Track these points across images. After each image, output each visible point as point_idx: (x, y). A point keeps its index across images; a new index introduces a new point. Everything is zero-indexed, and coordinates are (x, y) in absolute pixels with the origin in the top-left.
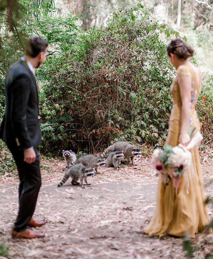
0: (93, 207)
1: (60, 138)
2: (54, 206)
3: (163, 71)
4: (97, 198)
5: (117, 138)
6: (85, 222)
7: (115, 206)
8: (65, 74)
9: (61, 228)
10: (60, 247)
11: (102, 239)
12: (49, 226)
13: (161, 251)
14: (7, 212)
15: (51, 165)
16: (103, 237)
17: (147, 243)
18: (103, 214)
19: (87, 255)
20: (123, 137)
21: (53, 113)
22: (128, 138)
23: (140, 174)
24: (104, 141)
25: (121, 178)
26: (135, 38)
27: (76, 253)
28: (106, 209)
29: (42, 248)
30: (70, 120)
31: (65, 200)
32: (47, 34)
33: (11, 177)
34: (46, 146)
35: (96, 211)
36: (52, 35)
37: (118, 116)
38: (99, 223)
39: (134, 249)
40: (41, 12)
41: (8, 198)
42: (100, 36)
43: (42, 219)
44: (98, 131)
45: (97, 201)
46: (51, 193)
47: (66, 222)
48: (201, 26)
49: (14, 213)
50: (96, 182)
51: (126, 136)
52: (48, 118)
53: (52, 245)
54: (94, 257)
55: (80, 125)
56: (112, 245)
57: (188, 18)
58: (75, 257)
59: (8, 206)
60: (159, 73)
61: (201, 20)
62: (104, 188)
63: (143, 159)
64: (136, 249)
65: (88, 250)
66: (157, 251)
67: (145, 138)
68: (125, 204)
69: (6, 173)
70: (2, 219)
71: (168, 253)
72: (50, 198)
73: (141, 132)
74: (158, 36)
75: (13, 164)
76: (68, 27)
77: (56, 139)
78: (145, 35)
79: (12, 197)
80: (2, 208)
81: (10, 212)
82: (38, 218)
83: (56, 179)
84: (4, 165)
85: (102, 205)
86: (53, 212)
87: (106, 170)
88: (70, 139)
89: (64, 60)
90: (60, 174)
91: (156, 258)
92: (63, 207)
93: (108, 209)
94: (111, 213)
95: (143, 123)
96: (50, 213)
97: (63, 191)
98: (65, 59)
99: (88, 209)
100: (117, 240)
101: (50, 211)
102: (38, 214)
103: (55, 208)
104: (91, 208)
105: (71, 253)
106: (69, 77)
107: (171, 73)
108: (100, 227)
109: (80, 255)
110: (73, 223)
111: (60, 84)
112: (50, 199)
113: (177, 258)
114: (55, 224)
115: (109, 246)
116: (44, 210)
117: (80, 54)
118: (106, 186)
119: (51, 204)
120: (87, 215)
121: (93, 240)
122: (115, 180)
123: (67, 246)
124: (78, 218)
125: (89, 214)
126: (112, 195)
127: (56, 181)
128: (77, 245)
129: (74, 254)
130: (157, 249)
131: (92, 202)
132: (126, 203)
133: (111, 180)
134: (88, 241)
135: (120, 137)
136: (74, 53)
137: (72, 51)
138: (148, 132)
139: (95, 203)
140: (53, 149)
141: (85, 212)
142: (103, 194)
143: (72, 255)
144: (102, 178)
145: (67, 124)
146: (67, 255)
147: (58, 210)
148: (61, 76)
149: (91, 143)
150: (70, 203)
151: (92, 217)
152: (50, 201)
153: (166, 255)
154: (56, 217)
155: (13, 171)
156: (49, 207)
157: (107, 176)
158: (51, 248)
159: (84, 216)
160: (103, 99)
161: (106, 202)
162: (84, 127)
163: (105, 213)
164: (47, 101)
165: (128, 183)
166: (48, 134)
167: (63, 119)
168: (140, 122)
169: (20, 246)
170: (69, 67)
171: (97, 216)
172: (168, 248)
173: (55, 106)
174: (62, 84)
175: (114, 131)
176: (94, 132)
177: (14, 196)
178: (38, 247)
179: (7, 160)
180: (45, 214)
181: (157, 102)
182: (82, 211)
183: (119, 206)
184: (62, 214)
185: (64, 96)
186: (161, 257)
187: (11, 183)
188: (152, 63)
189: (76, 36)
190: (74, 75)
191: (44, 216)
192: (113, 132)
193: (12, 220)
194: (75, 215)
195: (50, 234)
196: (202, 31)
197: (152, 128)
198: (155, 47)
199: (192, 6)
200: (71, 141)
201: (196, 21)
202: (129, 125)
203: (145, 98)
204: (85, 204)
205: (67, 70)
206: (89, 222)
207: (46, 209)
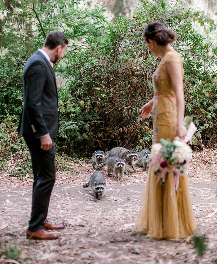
0: (117, 210)
1: (86, 137)
2: (75, 209)
3: (196, 63)
4: (122, 200)
5: (146, 136)
6: (108, 226)
8: (90, 69)
9: (81, 232)
10: (77, 251)
11: (123, 243)
12: (68, 229)
13: (186, 256)
14: (25, 215)
15: (76, 166)
16: (124, 241)
17: (171, 248)
18: (128, 217)
19: (105, 259)
21: (78, 111)
24: (133, 140)
27: (93, 257)
29: (57, 251)
30: (97, 118)
32: (73, 27)
33: (32, 179)
34: (70, 146)
35: (120, 214)
36: (78, 28)
38: (122, 226)
39: (157, 254)
40: (66, 4)
41: (27, 200)
42: (127, 26)
43: (62, 222)
44: (125, 129)
45: (122, 203)
46: (73, 195)
47: (86, 225)
50: (122, 183)
52: (72, 116)
53: (69, 249)
54: (112, 262)
55: (108, 123)
56: (133, 249)
58: (92, 261)
59: (27, 208)
60: (192, 65)
62: (131, 190)
64: (159, 254)
65: (107, 254)
66: (182, 256)
69: (27, 175)
70: (19, 222)
71: (193, 257)
72: (71, 201)
74: (191, 24)
76: (95, 19)
77: (82, 138)
78: (177, 24)
80: (20, 211)
82: (58, 221)
83: (79, 181)
84: (26, 166)
85: (127, 207)
86: (74, 215)
88: (97, 139)
89: (90, 53)
90: (84, 175)
91: (180, 263)
92: (85, 209)
93: (133, 212)
94: (136, 216)
96: (70, 216)
97: (86, 193)
99: (112, 212)
100: (140, 244)
101: (71, 214)
102: (58, 217)
104: (115, 211)
105: (88, 257)
106: (95, 72)
107: (206, 65)
108: (122, 230)
109: (98, 259)
110: (94, 226)
111: (85, 79)
112: (72, 202)
113: (204, 263)
114: (74, 227)
115: (129, 251)
116: (64, 212)
117: (106, 46)
118: (132, 187)
119: (72, 207)
120: (111, 218)
121: (114, 244)
122: (143, 181)
123: (84, 250)
124: (100, 221)
125: (113, 217)
126: (139, 197)
127: (79, 183)
128: (95, 249)
129: (91, 258)
130: (181, 253)
131: (116, 204)
133: (138, 182)
134: (108, 245)
135: (150, 135)
136: (100, 46)
137: (98, 44)
139: (120, 205)
140: (79, 149)
141: (108, 214)
142: (129, 196)
143: (88, 259)
144: (129, 179)
145: (94, 122)
146: (83, 259)
147: (80, 212)
148: (86, 70)
149: (119, 142)
150: (93, 206)
151: (115, 220)
152: (72, 204)
153: (191, 260)
154: (76, 220)
156: (70, 210)
157: (134, 178)
158: (67, 251)
159: (107, 219)
160: (132, 95)
161: (131, 204)
162: (111, 125)
163: (129, 215)
164: (71, 98)
166: (72, 133)
167: (89, 117)
169: (34, 250)
170: (94, 61)
171: (121, 219)
173: (80, 103)
174: (87, 79)
175: (143, 129)
176: (121, 130)
178: (53, 251)
179: (29, 161)
180: (65, 217)
181: (191, 97)
182: (105, 214)
184: (83, 217)
185: (90, 92)
186: (186, 262)
188: (185, 55)
189: (104, 28)
190: (100, 69)
191: (64, 219)
192: (142, 131)
194: (97, 218)
195: (68, 238)
198: (188, 37)
200: (98, 140)
204: (109, 206)
205: (93, 64)
206: (112, 226)
207: (66, 212)
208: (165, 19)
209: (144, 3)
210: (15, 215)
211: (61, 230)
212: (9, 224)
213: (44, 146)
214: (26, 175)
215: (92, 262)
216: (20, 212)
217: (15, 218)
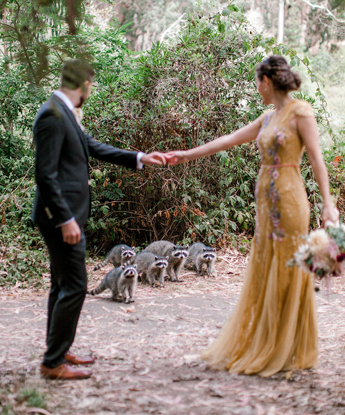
0: (167, 334)
1: (103, 225)
2: (104, 334)
4: (173, 320)
5: (197, 224)
6: (159, 358)
7: (205, 333)
8: (109, 121)
9: (121, 367)
10: (127, 394)
11: (193, 382)
12: (100, 363)
13: (293, 399)
14: (28, 344)
16: (194, 379)
17: (267, 388)
18: (186, 344)
19: (173, 405)
20: (208, 223)
22: (215, 224)
23: (238, 281)
24: (174, 229)
25: (208, 288)
26: (223, 61)
27: (155, 403)
28: (191, 337)
29: (97, 396)
30: (119, 195)
31: (120, 324)
33: (26, 290)
35: (173, 340)
37: (198, 189)
38: (181, 358)
39: (249, 397)
41: (26, 321)
42: (168, 58)
43: (88, 354)
44: (167, 213)
45: (174, 325)
46: (96, 313)
47: (127, 358)
48: (317, 46)
49: (40, 345)
50: (167, 294)
51: (212, 221)
53: (113, 392)
54: (185, 409)
55: (135, 204)
56: (211, 391)
57: (296, 32)
58: (156, 409)
59: (28, 334)
61: (316, 35)
62: (183, 305)
63: (242, 257)
64: (252, 396)
66: (288, 399)
67: (243, 223)
68: (221, 330)
69: (17, 283)
70: (21, 355)
71: (305, 400)
72: (95, 321)
73: (236, 214)
74: (262, 57)
75: (28, 268)
76: (110, 45)
77: (97, 227)
78: (240, 56)
79: (31, 320)
80: (19, 337)
81: (33, 343)
82: (81, 351)
84: (14, 270)
85: (182, 330)
86: (103, 343)
87: (182, 276)
88: (119, 228)
89: (108, 97)
92: (119, 334)
93: (194, 337)
94: (199, 343)
95: (239, 199)
97: (115, 310)
98: (109, 95)
99: (160, 338)
100: (219, 383)
101: (99, 341)
102: (80, 346)
103: (105, 336)
104: (165, 336)
105: (147, 403)
106: (116, 125)
108: (185, 364)
109: (163, 405)
110: (138, 359)
111: (102, 137)
112: (96, 323)
114: (110, 361)
115: (207, 393)
116: (88, 339)
117: (135, 87)
118: (185, 301)
119: (98, 330)
120: (161, 347)
121: (179, 384)
122: (199, 291)
123: (137, 393)
124: (146, 351)
125: (163, 345)
126: (198, 315)
128: (153, 391)
129: (152, 405)
130: (286, 395)
131: (165, 326)
132: (221, 328)
133: (192, 292)
134: (170, 385)
135: (203, 223)
136: (124, 87)
137: (120, 83)
138: (248, 214)
139: (171, 328)
140: (91, 244)
141: (155, 341)
142: (182, 314)
143: (149, 406)
144: (178, 289)
145: (115, 203)
146: (141, 406)
147: (111, 338)
148: (103, 123)
149: (153, 234)
150: (129, 329)
151: (168, 349)
152: (97, 326)
153: (303, 405)
154: (109, 350)
155: (29, 279)
156: (96, 335)
157: (184, 286)
158: (112, 396)
159: (156, 348)
161: (188, 326)
162: (141, 207)
163: (188, 342)
165: (221, 296)
167: (107, 194)
168: (234, 198)
170: (115, 109)
171: (177, 348)
172: (304, 394)
173: (94, 173)
174: (105, 137)
175: (192, 213)
176: (161, 214)
177: (36, 318)
178: (90, 395)
179: (18, 262)
180: (91, 346)
182: (151, 340)
183: (210, 332)
184: (119, 345)
186: (295, 407)
187: (28, 298)
188: (251, 102)
189: (122, 59)
190: (125, 121)
191: (90, 349)
192: (191, 215)
193: (38, 355)
194: (141, 347)
195: (105, 376)
196: (318, 54)
197: (253, 207)
199: (301, 14)
200: (121, 230)
201: (309, 38)
202: (217, 203)
203: (242, 159)
204: (155, 329)
205: (113, 113)
206: (165, 358)
207: (91, 338)
208: (223, 48)
209: (193, 23)
210: (12, 344)
211: (89, 365)
212: (6, 358)
213: (67, 238)
214: (15, 284)
215: (156, 411)
216: (18, 339)
217: (13, 349)
